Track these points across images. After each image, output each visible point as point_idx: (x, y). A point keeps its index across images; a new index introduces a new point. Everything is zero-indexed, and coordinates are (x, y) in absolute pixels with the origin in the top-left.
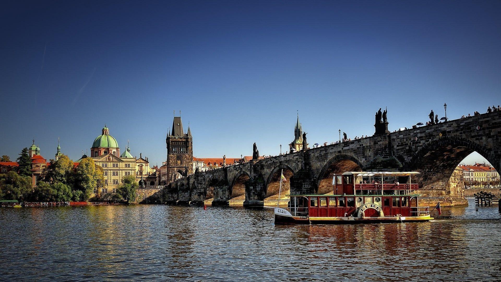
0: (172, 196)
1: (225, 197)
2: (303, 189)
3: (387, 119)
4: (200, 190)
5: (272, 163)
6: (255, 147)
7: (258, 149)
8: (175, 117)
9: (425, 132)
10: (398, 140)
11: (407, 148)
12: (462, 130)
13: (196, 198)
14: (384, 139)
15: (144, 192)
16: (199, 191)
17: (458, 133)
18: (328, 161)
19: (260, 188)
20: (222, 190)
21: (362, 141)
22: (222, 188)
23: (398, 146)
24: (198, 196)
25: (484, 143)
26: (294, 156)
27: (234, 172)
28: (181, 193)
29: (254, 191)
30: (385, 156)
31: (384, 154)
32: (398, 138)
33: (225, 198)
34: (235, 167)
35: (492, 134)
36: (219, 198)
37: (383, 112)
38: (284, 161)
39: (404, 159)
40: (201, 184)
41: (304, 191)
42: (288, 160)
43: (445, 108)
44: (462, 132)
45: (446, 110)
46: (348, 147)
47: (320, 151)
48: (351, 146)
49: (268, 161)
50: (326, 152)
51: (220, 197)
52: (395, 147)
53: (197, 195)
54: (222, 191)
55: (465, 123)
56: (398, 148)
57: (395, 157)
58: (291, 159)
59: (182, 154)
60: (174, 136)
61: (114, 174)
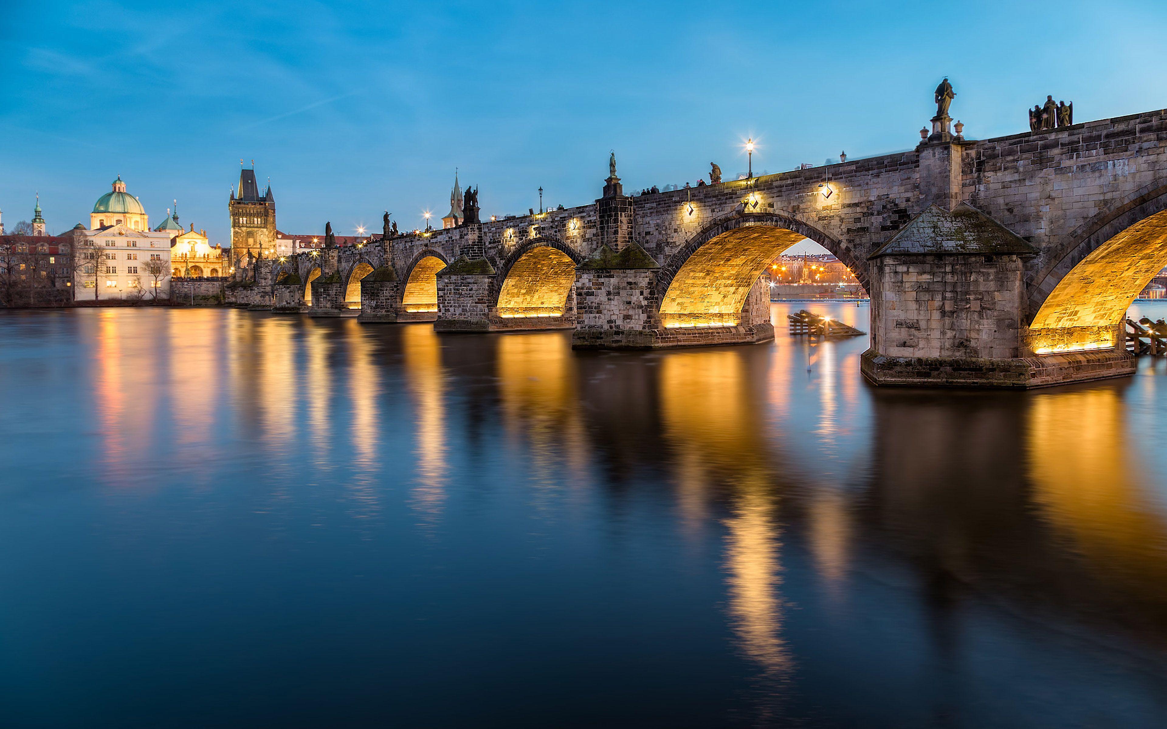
0: (233, 294)
1: (293, 301)
2: (381, 297)
3: (477, 203)
4: (265, 288)
5: (351, 254)
8: (243, 170)
9: (518, 225)
10: (490, 234)
11: (500, 247)
12: (557, 227)
13: (258, 301)
14: (471, 231)
15: (187, 287)
16: (263, 290)
17: (552, 232)
18: (414, 257)
19: (334, 291)
20: (288, 290)
21: (450, 232)
22: (288, 287)
23: (490, 243)
25: (579, 248)
26: (376, 246)
27: (307, 264)
28: (241, 290)
29: (324, 296)
30: (472, 256)
31: (471, 253)
32: (491, 231)
33: (293, 303)
34: (308, 256)
35: (587, 236)
36: (285, 303)
38: (365, 252)
39: (496, 262)
40: (265, 279)
41: (382, 299)
42: (370, 252)
43: (540, 194)
44: (557, 230)
45: (541, 197)
46: (436, 239)
47: (406, 242)
48: (439, 238)
49: (347, 251)
50: (412, 244)
51: (287, 301)
52: (487, 244)
53: (259, 296)
54: (289, 292)
55: (561, 218)
56: (490, 246)
57: (487, 258)
58: (372, 250)
59: (256, 229)
60: (241, 199)
61: (129, 258)
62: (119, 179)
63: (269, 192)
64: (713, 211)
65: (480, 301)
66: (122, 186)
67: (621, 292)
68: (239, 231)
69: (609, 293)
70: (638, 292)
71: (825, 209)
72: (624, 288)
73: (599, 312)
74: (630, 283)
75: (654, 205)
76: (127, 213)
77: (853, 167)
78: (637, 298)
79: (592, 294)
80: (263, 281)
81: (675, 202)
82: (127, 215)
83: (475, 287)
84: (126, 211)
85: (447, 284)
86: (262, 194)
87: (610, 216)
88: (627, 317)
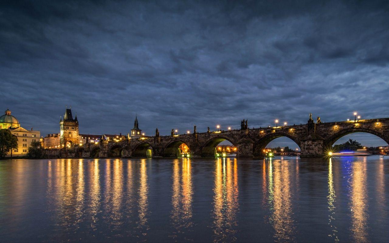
1: (129, 155)
3: (247, 124)
5: (170, 139)
6: (157, 131)
7: (159, 131)
9: (266, 130)
11: (257, 135)
12: (284, 130)
15: (47, 152)
17: (282, 131)
18: (210, 139)
19: (161, 150)
21: (232, 131)
22: (128, 150)
23: (252, 134)
24: (103, 154)
26: (186, 136)
27: (136, 142)
29: (157, 152)
32: (252, 131)
34: (138, 140)
35: (297, 133)
37: (245, 121)
38: (179, 138)
39: (255, 140)
42: (182, 138)
47: (205, 134)
48: (225, 133)
49: (167, 138)
50: (209, 135)
51: (127, 155)
54: (128, 152)
57: (250, 138)
58: (184, 137)
59: (72, 131)
60: (67, 120)
61: (23, 140)
62: (8, 110)
63: (76, 118)
64: (344, 127)
65: (251, 150)
66: (9, 112)
67: (318, 145)
68: (66, 132)
69: (315, 145)
70: (321, 145)
71: (377, 127)
72: (318, 144)
73: (313, 150)
74: (319, 143)
75: (324, 125)
76: (13, 123)
77: (385, 119)
78: (320, 146)
79: (311, 145)
80: (104, 149)
81: (331, 125)
82: (13, 124)
83: (250, 146)
84: (12, 122)
85: (242, 145)
86: (74, 119)
87: (312, 128)
88: (319, 151)
